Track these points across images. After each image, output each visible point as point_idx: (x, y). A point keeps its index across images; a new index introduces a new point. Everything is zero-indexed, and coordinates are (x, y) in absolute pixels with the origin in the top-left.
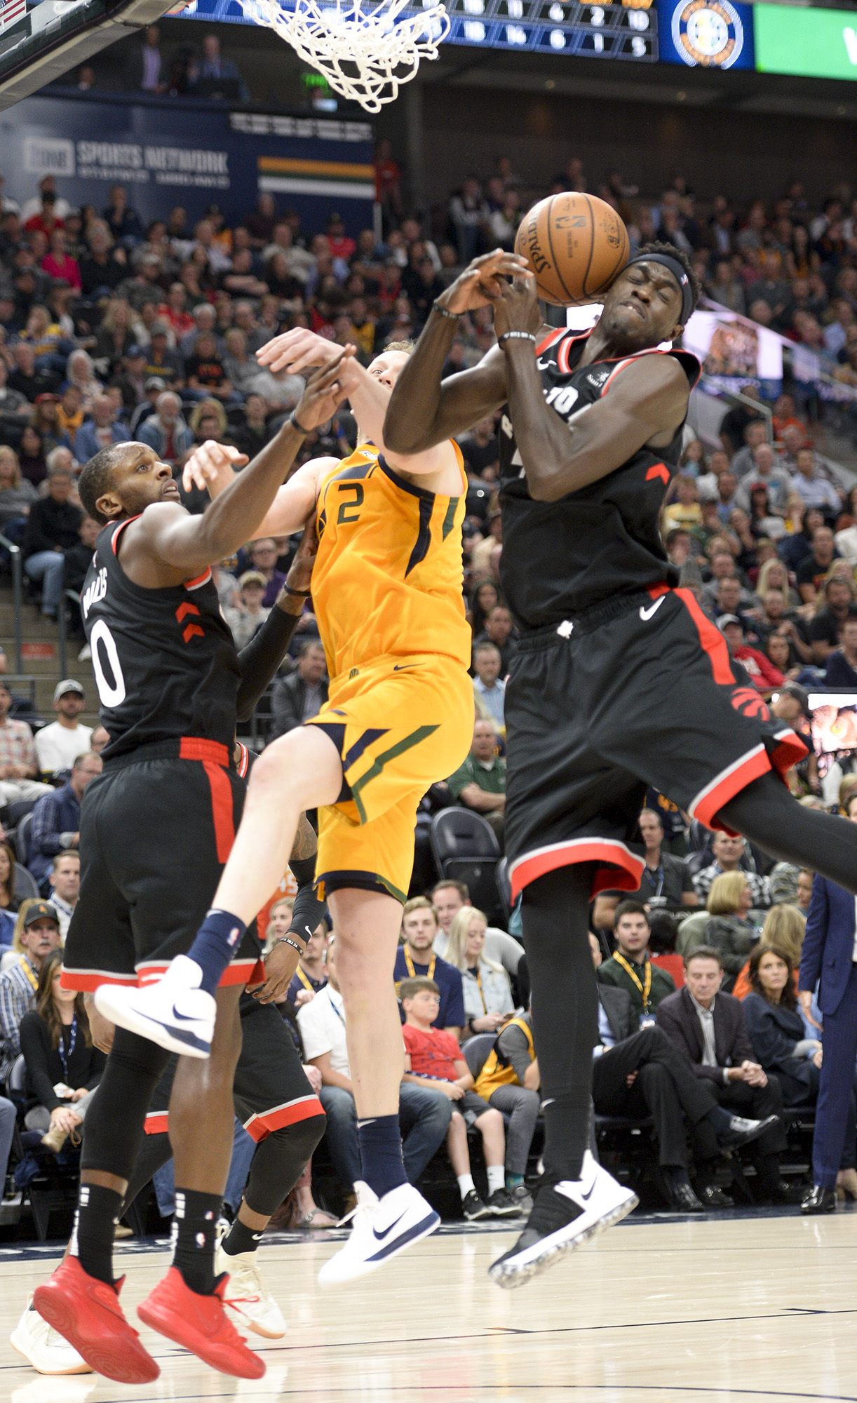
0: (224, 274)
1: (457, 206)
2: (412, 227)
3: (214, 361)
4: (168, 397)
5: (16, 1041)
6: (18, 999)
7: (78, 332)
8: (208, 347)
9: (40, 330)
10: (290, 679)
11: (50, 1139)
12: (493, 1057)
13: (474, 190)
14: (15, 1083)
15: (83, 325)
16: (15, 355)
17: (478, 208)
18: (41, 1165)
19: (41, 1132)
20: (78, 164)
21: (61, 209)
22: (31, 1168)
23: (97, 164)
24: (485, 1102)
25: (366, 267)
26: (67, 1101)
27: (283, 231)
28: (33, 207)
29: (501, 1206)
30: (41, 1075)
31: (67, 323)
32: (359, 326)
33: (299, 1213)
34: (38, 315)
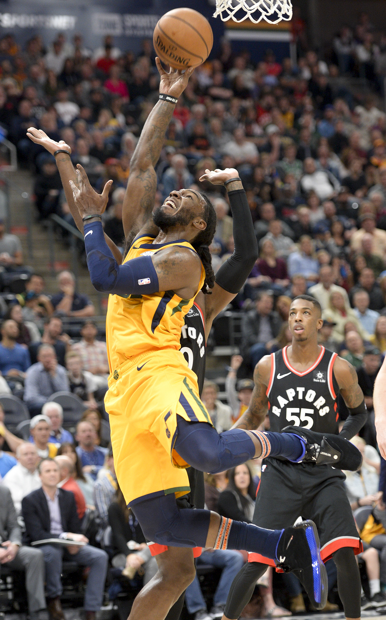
0: (207, 88)
1: (337, 43)
2: (312, 57)
3: (204, 137)
4: (178, 159)
5: (106, 519)
6: (107, 495)
7: (127, 124)
8: (200, 129)
9: (107, 123)
10: (252, 314)
11: (127, 572)
12: (371, 520)
13: (348, 34)
14: (107, 542)
15: (131, 120)
16: (94, 138)
17: (350, 43)
18: (123, 586)
19: (121, 568)
20: (124, 28)
21: (116, 53)
22: (116, 588)
23: (134, 27)
24: (367, 545)
25: (288, 81)
26: (135, 551)
27: (240, 61)
28: (99, 53)
29: (378, 601)
30: (120, 537)
31: (120, 119)
32: (284, 113)
33: (266, 609)
34: (105, 115)
